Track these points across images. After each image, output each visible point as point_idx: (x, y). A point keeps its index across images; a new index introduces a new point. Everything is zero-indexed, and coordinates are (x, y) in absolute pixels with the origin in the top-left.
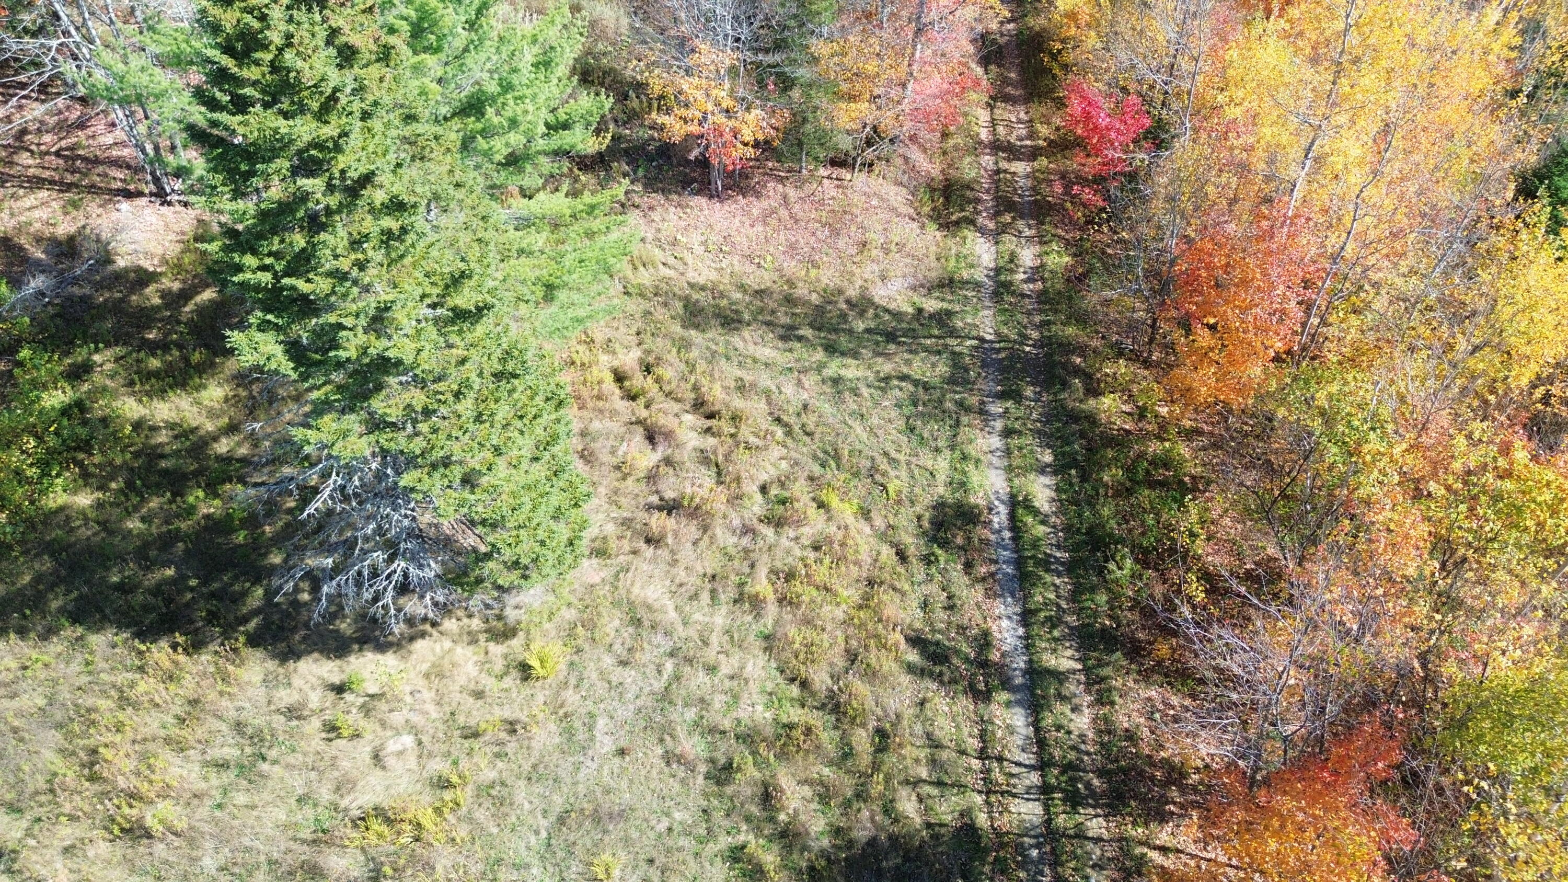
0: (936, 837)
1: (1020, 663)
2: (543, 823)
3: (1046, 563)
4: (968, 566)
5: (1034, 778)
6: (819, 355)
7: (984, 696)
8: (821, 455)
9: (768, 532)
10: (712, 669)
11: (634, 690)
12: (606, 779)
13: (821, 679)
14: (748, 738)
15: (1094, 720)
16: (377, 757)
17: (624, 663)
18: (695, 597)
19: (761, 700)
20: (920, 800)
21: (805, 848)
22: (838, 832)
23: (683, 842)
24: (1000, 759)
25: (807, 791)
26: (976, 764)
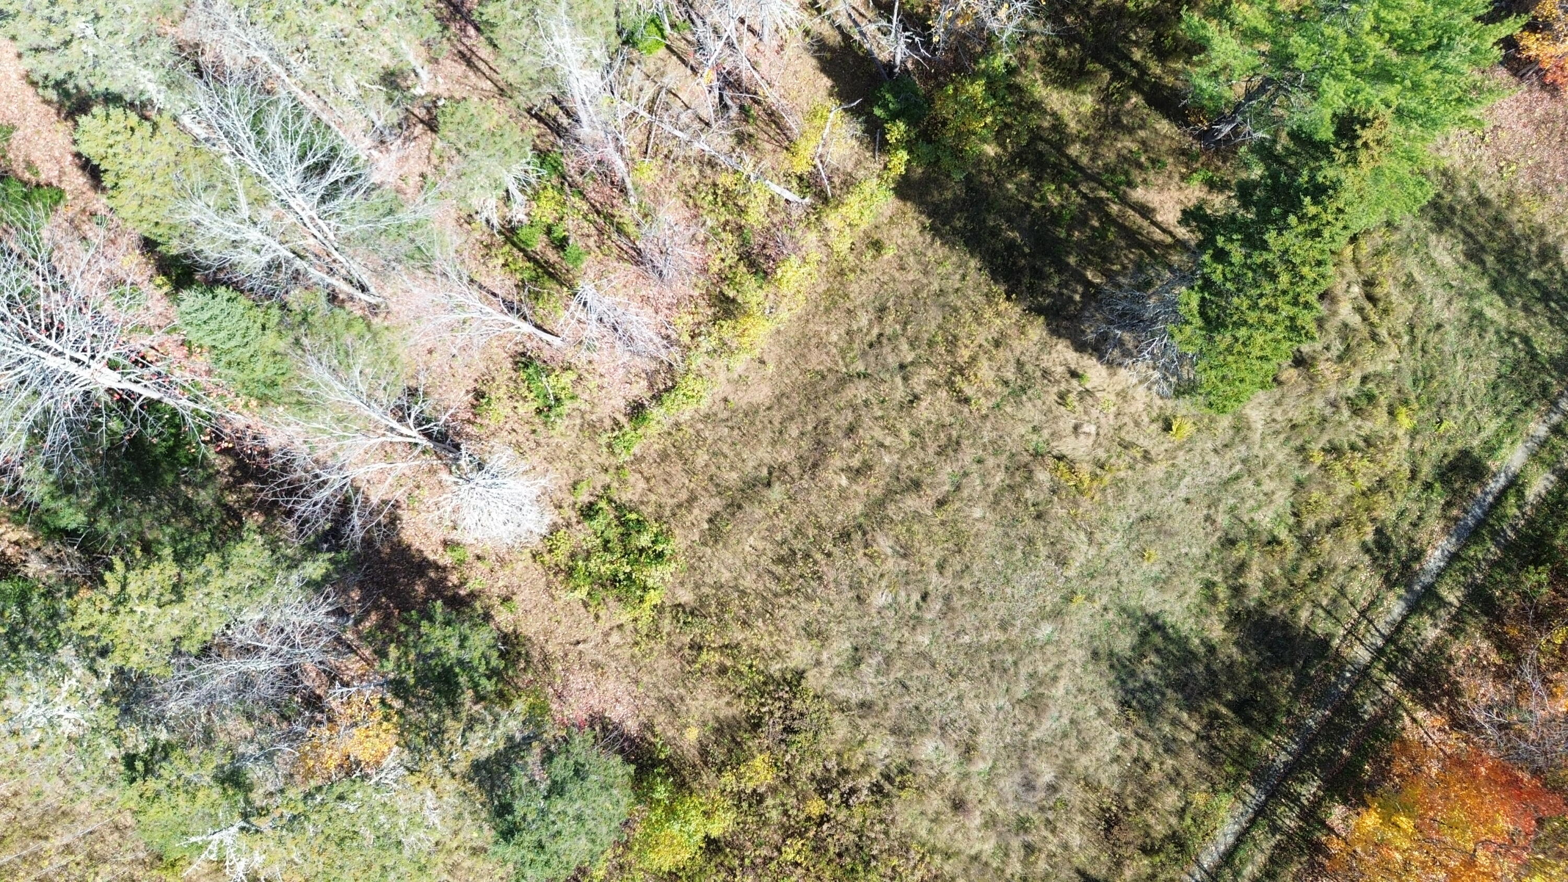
0: (1306, 636)
1: (1427, 579)
2: (1134, 515)
3: (1495, 534)
4: (1449, 505)
5: (1380, 642)
6: (1482, 285)
7: (1389, 583)
8: (1420, 374)
9: (1346, 413)
10: (1258, 483)
11: (1212, 470)
12: (1172, 512)
13: (1310, 523)
14: (1252, 533)
15: (1438, 638)
16: (1076, 428)
17: (1215, 451)
18: (1277, 433)
19: (1271, 514)
20: (1312, 613)
21: (1242, 602)
22: (1261, 603)
23: (1188, 563)
24: (1371, 622)
25: (1260, 575)
26: (1356, 615)
